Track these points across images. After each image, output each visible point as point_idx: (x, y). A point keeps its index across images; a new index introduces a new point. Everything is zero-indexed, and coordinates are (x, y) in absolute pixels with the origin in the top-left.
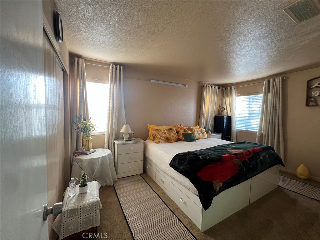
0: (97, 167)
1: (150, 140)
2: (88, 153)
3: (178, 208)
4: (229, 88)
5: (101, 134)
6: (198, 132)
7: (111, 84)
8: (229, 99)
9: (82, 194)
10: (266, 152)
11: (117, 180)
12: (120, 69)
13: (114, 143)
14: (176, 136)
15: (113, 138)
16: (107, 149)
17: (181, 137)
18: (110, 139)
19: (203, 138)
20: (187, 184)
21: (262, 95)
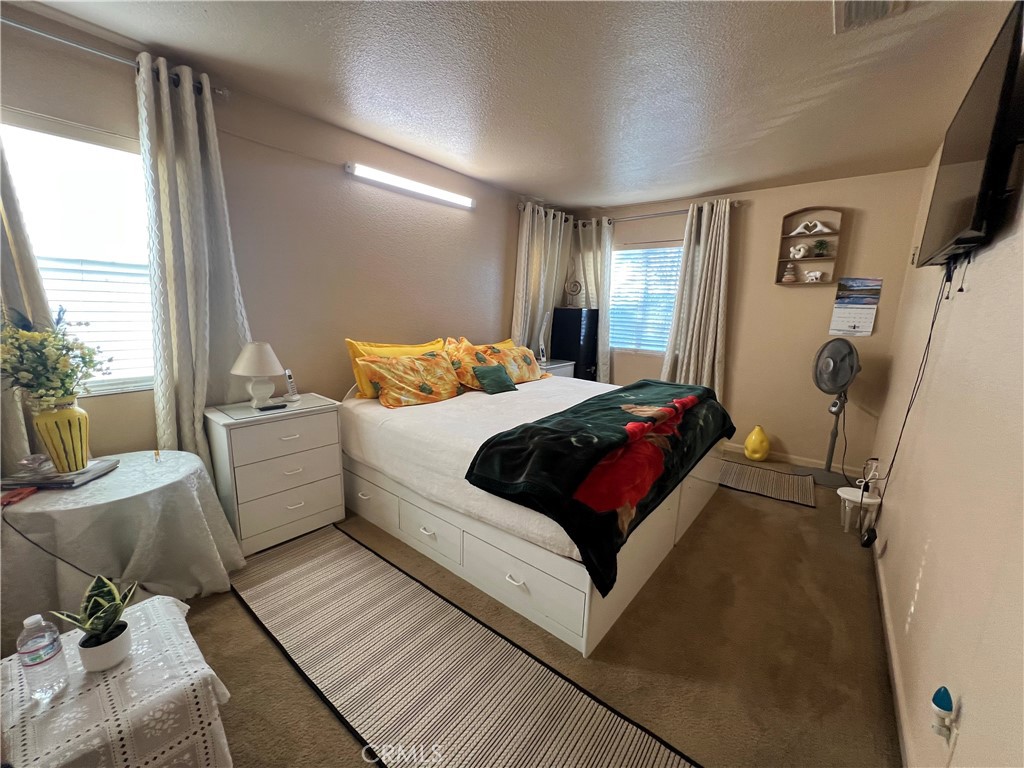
0: (144, 537)
1: (361, 397)
2: (77, 482)
3: (498, 608)
4: (594, 221)
5: (131, 388)
6: (515, 360)
7: (154, 154)
8: (595, 259)
9: (104, 673)
10: (706, 406)
11: (243, 563)
12: (198, 89)
13: (206, 422)
14: (451, 377)
15: (201, 400)
16: (171, 448)
17: (468, 379)
18: (185, 405)
19: (532, 378)
20: (536, 531)
21: (683, 249)
